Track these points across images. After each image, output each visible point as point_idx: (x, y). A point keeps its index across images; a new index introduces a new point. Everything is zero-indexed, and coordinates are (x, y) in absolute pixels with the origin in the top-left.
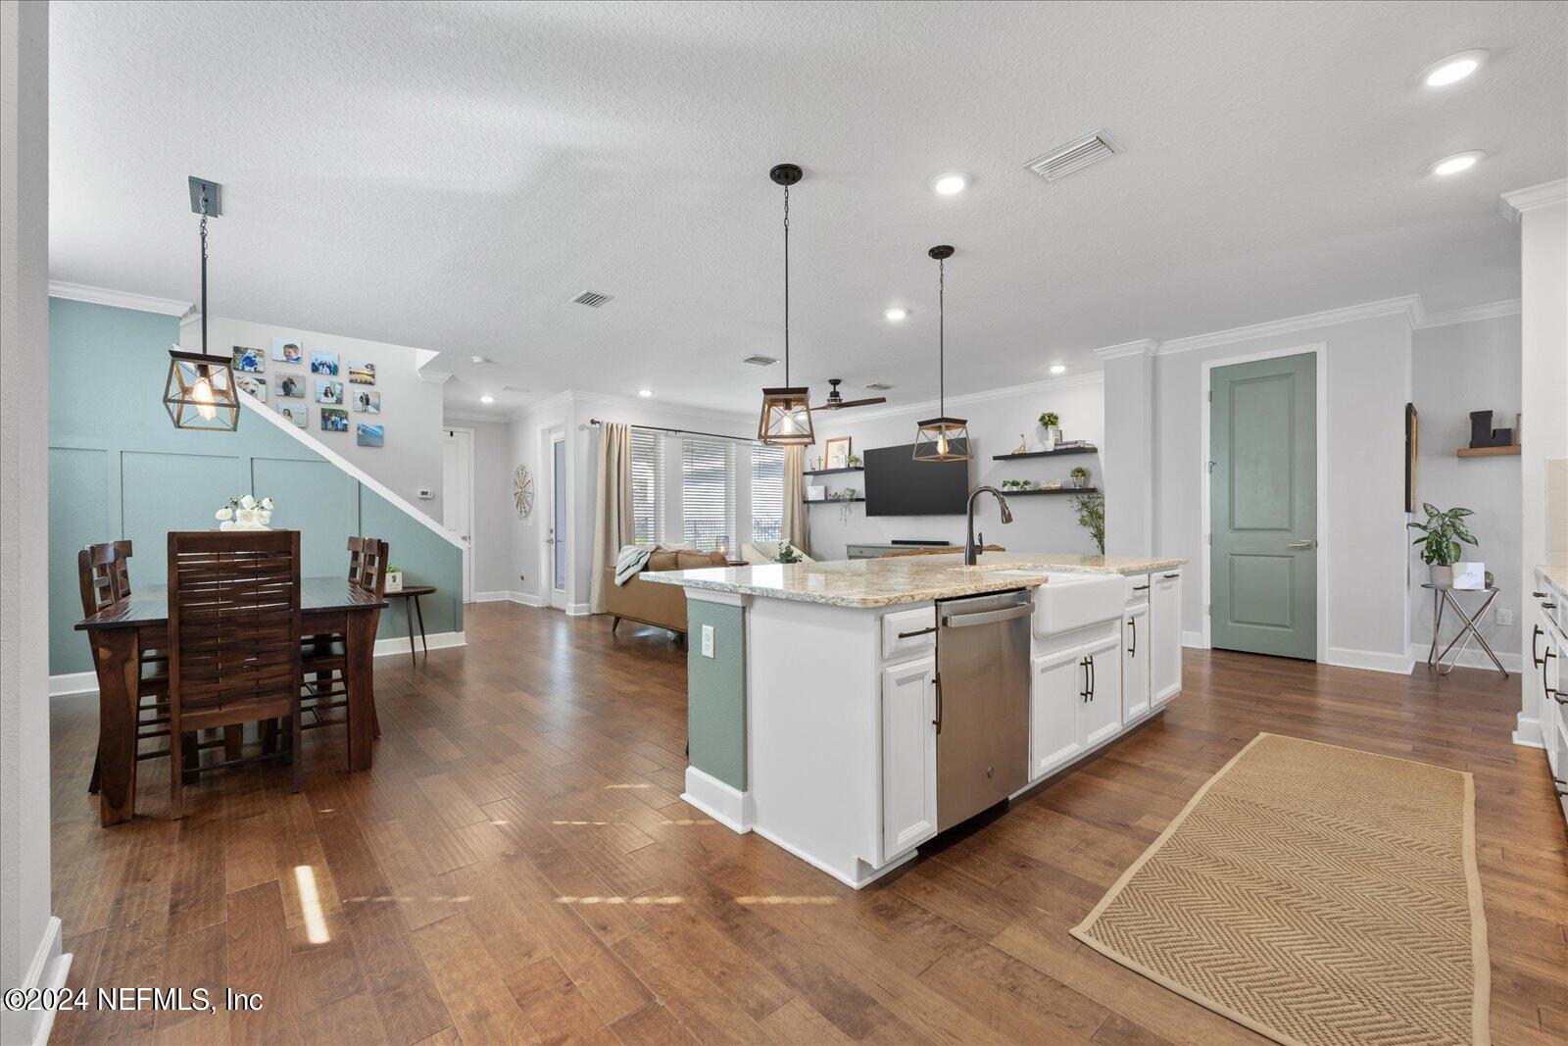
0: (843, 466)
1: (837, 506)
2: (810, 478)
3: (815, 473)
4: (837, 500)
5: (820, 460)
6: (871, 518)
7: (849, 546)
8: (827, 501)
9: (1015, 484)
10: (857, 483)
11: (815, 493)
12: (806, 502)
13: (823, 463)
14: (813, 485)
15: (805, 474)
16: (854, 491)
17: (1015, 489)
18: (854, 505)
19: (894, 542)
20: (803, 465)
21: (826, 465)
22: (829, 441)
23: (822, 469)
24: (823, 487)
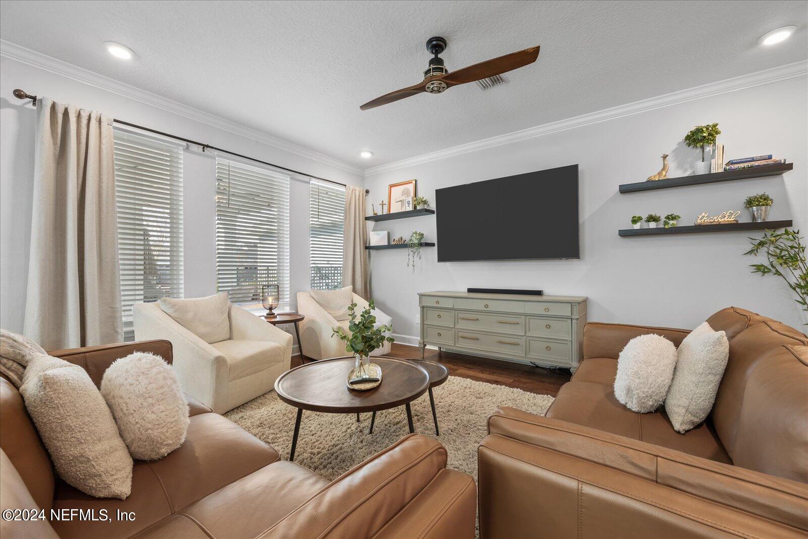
0: (410, 208)
1: (404, 252)
2: (371, 224)
3: (377, 218)
4: (402, 245)
5: (383, 205)
6: (442, 264)
7: (421, 296)
8: (389, 247)
9: (652, 219)
10: (428, 227)
11: (377, 238)
12: (368, 248)
13: (386, 208)
14: (374, 230)
15: (367, 219)
16: (422, 235)
17: (652, 225)
18: (424, 251)
19: (470, 290)
20: (364, 210)
21: (389, 209)
22: (391, 186)
23: (385, 213)
24: (385, 233)
